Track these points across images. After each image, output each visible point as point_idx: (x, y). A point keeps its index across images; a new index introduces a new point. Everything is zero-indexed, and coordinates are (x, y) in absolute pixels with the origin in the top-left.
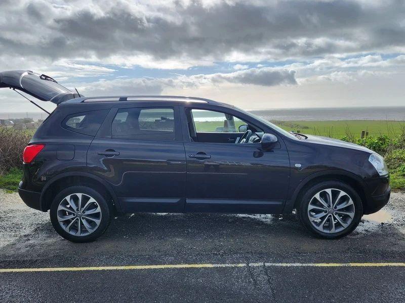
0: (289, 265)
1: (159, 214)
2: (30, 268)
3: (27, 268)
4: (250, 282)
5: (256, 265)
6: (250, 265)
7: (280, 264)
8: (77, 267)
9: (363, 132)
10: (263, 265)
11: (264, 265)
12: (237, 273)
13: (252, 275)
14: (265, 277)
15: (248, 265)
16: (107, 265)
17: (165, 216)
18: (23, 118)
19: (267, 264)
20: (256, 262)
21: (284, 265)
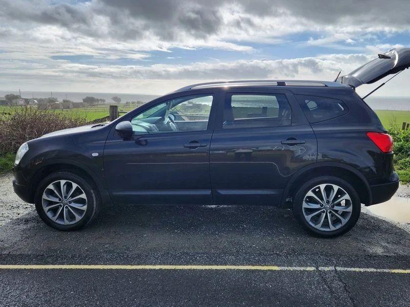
0: (362, 270)
1: (210, 206)
2: (80, 264)
3: (77, 264)
4: (325, 289)
5: (326, 269)
6: (320, 268)
7: (353, 269)
8: (132, 265)
9: (404, 124)
10: (334, 269)
11: (336, 270)
12: (307, 277)
13: (325, 280)
14: (340, 283)
15: (317, 268)
16: (164, 264)
17: (215, 208)
18: (47, 98)
19: (338, 269)
20: (326, 265)
21: (357, 270)
